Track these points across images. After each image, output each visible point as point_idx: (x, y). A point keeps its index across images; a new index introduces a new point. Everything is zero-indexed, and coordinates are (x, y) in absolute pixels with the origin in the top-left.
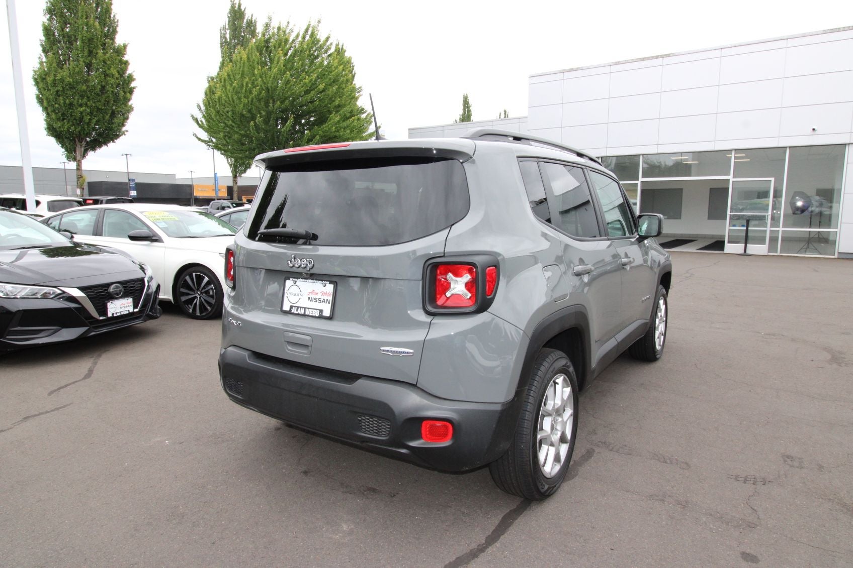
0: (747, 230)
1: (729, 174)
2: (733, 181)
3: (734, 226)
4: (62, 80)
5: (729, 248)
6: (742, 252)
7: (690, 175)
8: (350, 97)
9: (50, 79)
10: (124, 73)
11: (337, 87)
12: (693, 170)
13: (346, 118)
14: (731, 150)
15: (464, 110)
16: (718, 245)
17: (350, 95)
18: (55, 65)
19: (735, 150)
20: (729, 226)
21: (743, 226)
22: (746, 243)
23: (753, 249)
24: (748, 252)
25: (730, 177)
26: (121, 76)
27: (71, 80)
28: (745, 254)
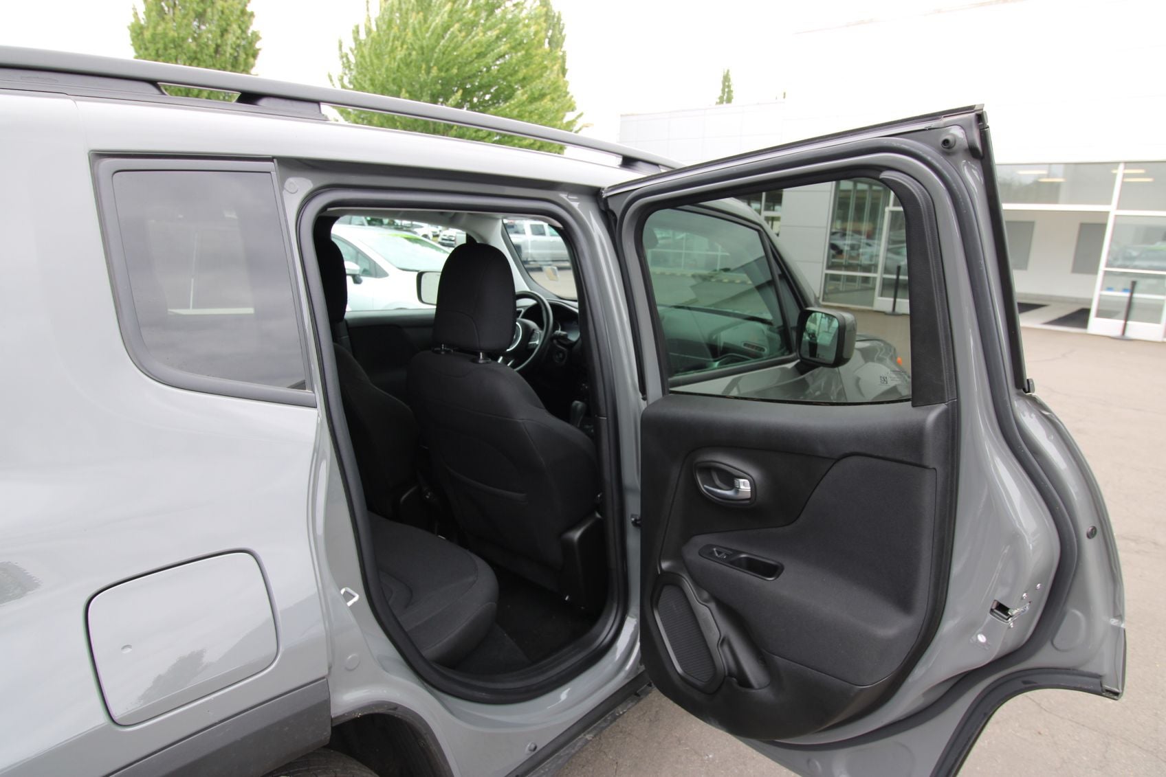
0: (1131, 298)
1: (1109, 202)
2: (1116, 216)
3: (1110, 289)
4: (165, 34)
5: (1096, 324)
6: (1118, 333)
7: (1056, 201)
8: (541, 66)
9: (147, 34)
10: (248, 28)
11: (523, 52)
12: (1063, 193)
13: (533, 99)
14: (1118, 163)
15: (723, 90)
16: (1080, 317)
17: (540, 64)
18: (154, 13)
19: (1126, 163)
20: (1102, 289)
21: (1125, 290)
22: (1127, 319)
23: (1138, 329)
24: (1129, 334)
25: (1112, 210)
26: (244, 32)
27: (176, 35)
28: (1123, 337)
